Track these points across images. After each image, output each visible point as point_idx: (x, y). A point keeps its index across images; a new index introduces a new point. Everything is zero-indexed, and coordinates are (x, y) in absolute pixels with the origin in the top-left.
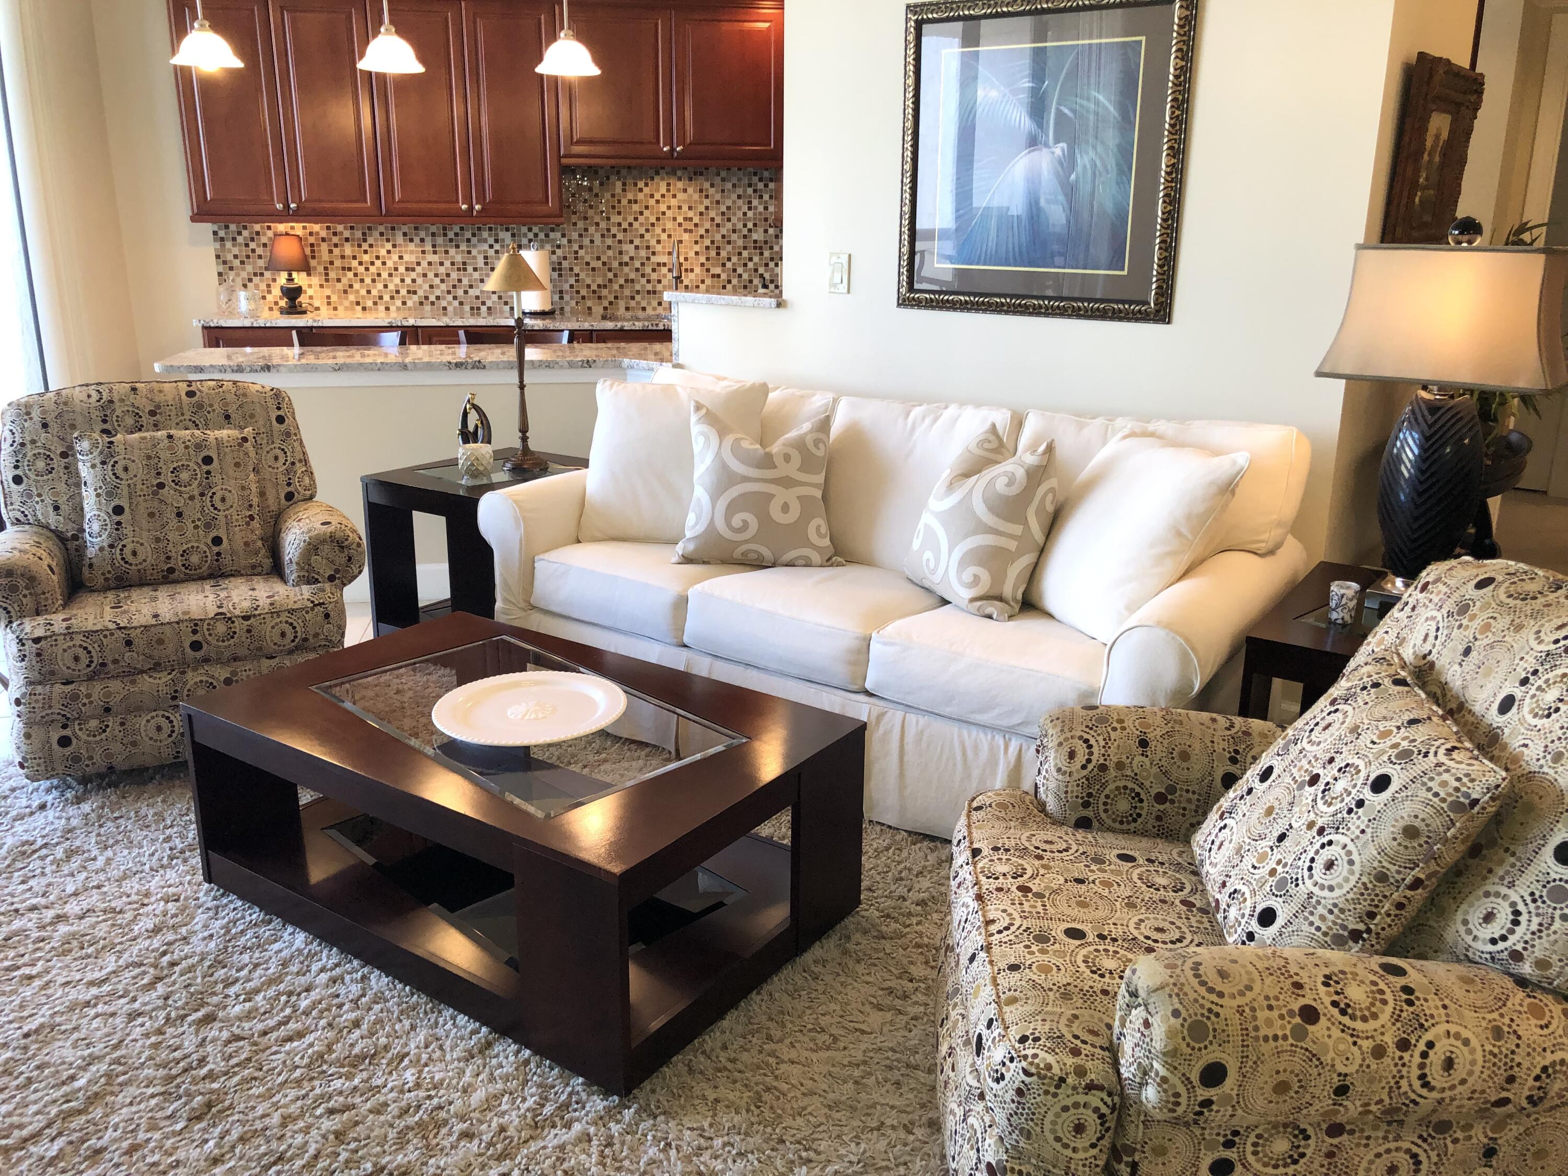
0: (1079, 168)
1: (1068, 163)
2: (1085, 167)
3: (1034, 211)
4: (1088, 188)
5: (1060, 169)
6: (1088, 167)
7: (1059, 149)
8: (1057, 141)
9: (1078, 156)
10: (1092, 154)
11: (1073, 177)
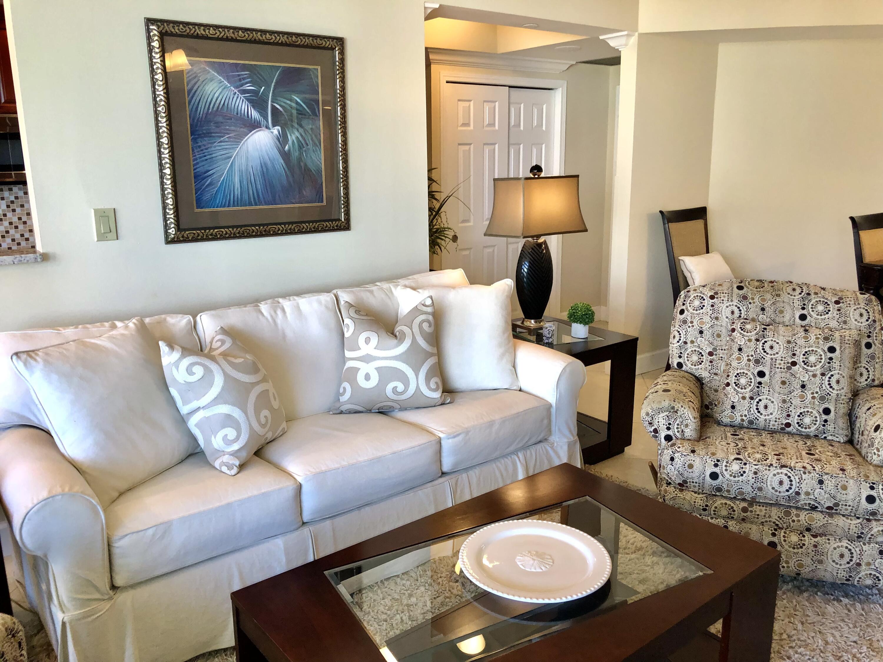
0: (290, 142)
1: (282, 139)
2: (293, 141)
3: (265, 170)
4: (297, 154)
5: (278, 143)
6: (295, 141)
7: (276, 130)
8: (274, 125)
9: (289, 135)
10: (297, 134)
11: (287, 148)
